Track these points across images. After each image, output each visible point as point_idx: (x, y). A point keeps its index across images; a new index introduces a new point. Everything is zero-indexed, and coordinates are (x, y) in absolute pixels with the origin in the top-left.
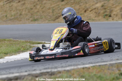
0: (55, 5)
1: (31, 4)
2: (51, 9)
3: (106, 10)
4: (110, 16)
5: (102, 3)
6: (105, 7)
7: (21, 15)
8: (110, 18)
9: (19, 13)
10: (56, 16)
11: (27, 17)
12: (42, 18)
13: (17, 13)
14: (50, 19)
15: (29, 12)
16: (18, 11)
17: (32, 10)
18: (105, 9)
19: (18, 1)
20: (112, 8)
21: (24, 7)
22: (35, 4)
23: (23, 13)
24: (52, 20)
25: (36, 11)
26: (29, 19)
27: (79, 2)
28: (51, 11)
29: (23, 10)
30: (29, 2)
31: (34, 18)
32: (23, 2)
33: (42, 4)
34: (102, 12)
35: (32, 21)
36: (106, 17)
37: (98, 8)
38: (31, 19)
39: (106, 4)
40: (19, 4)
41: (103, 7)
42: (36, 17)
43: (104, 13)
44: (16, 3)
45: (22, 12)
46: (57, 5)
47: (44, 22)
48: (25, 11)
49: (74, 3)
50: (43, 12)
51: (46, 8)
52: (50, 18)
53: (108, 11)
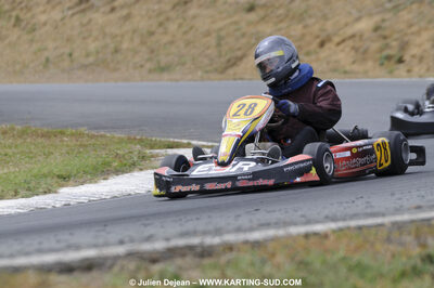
0: (229, 21)
1: (150, 18)
2: (214, 35)
3: (388, 41)
4: (400, 61)
5: (377, 18)
6: (386, 33)
7: (116, 51)
8: (401, 66)
9: (112, 46)
10: (227, 57)
11: (137, 59)
12: (184, 64)
13: (106, 46)
14: (208, 68)
15: (143, 43)
16: (108, 40)
17: (154, 39)
18: (385, 38)
19: (108, 8)
20: (406, 34)
21: (128, 27)
22: (162, 18)
23: (125, 46)
24: (216, 70)
25: (166, 39)
26: (142, 66)
27: (301, 15)
28: (212, 41)
29: (122, 36)
30: (144, 12)
31: (159, 62)
32: (125, 12)
33: (185, 20)
34: (375, 46)
35: (150, 71)
36: (386, 62)
37: (361, 36)
38: (148, 66)
39: (387, 24)
40: (113, 16)
41: (379, 32)
42: (164, 60)
43: (381, 50)
44: (103, 13)
45: (121, 42)
46: (232, 23)
47: (190, 76)
48: (132, 40)
49: (287, 16)
50: (188, 43)
51: (197, 30)
52: (211, 65)
53: (394, 44)
